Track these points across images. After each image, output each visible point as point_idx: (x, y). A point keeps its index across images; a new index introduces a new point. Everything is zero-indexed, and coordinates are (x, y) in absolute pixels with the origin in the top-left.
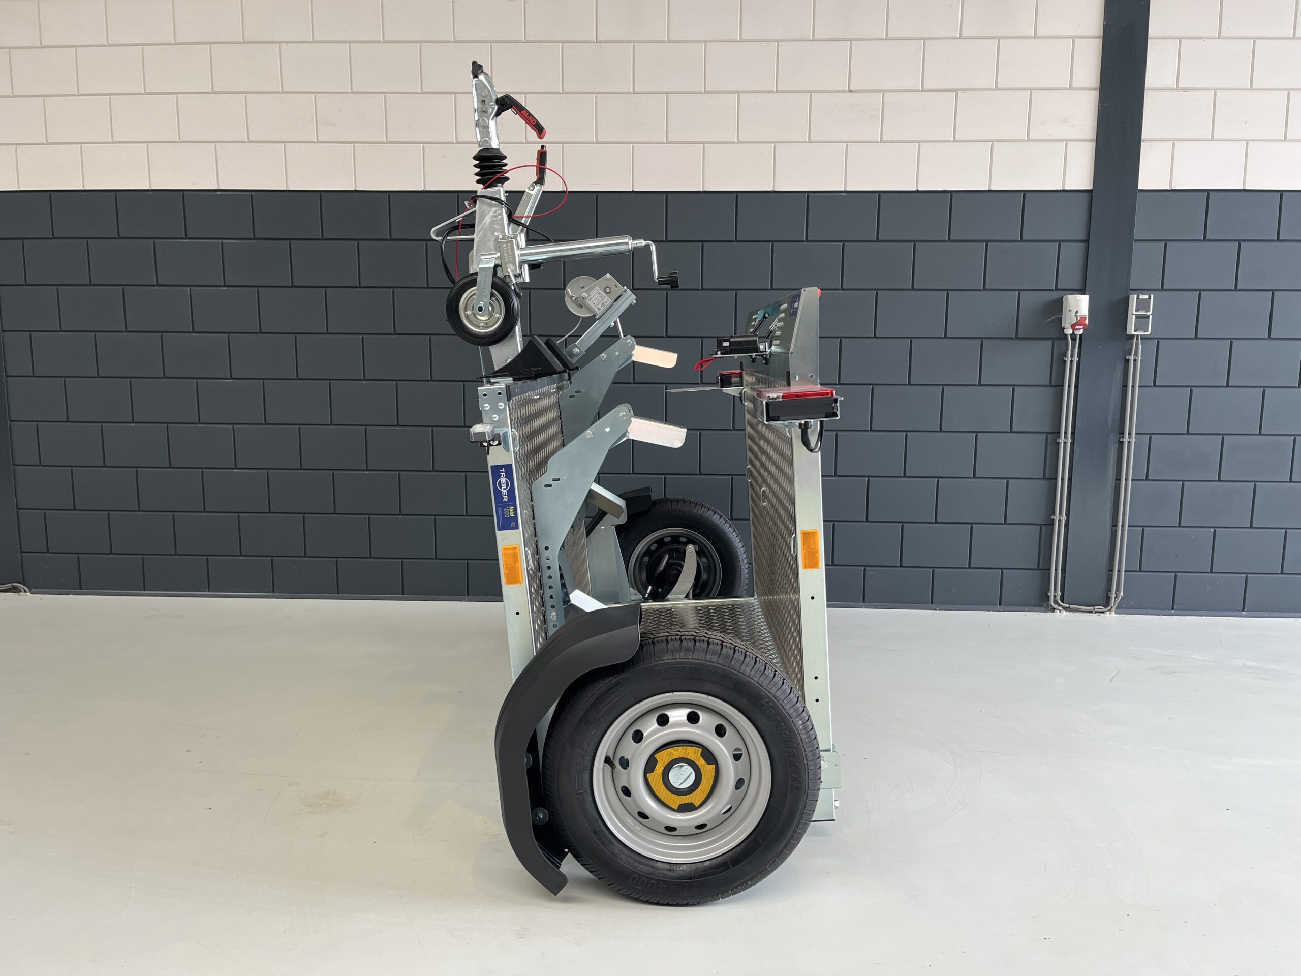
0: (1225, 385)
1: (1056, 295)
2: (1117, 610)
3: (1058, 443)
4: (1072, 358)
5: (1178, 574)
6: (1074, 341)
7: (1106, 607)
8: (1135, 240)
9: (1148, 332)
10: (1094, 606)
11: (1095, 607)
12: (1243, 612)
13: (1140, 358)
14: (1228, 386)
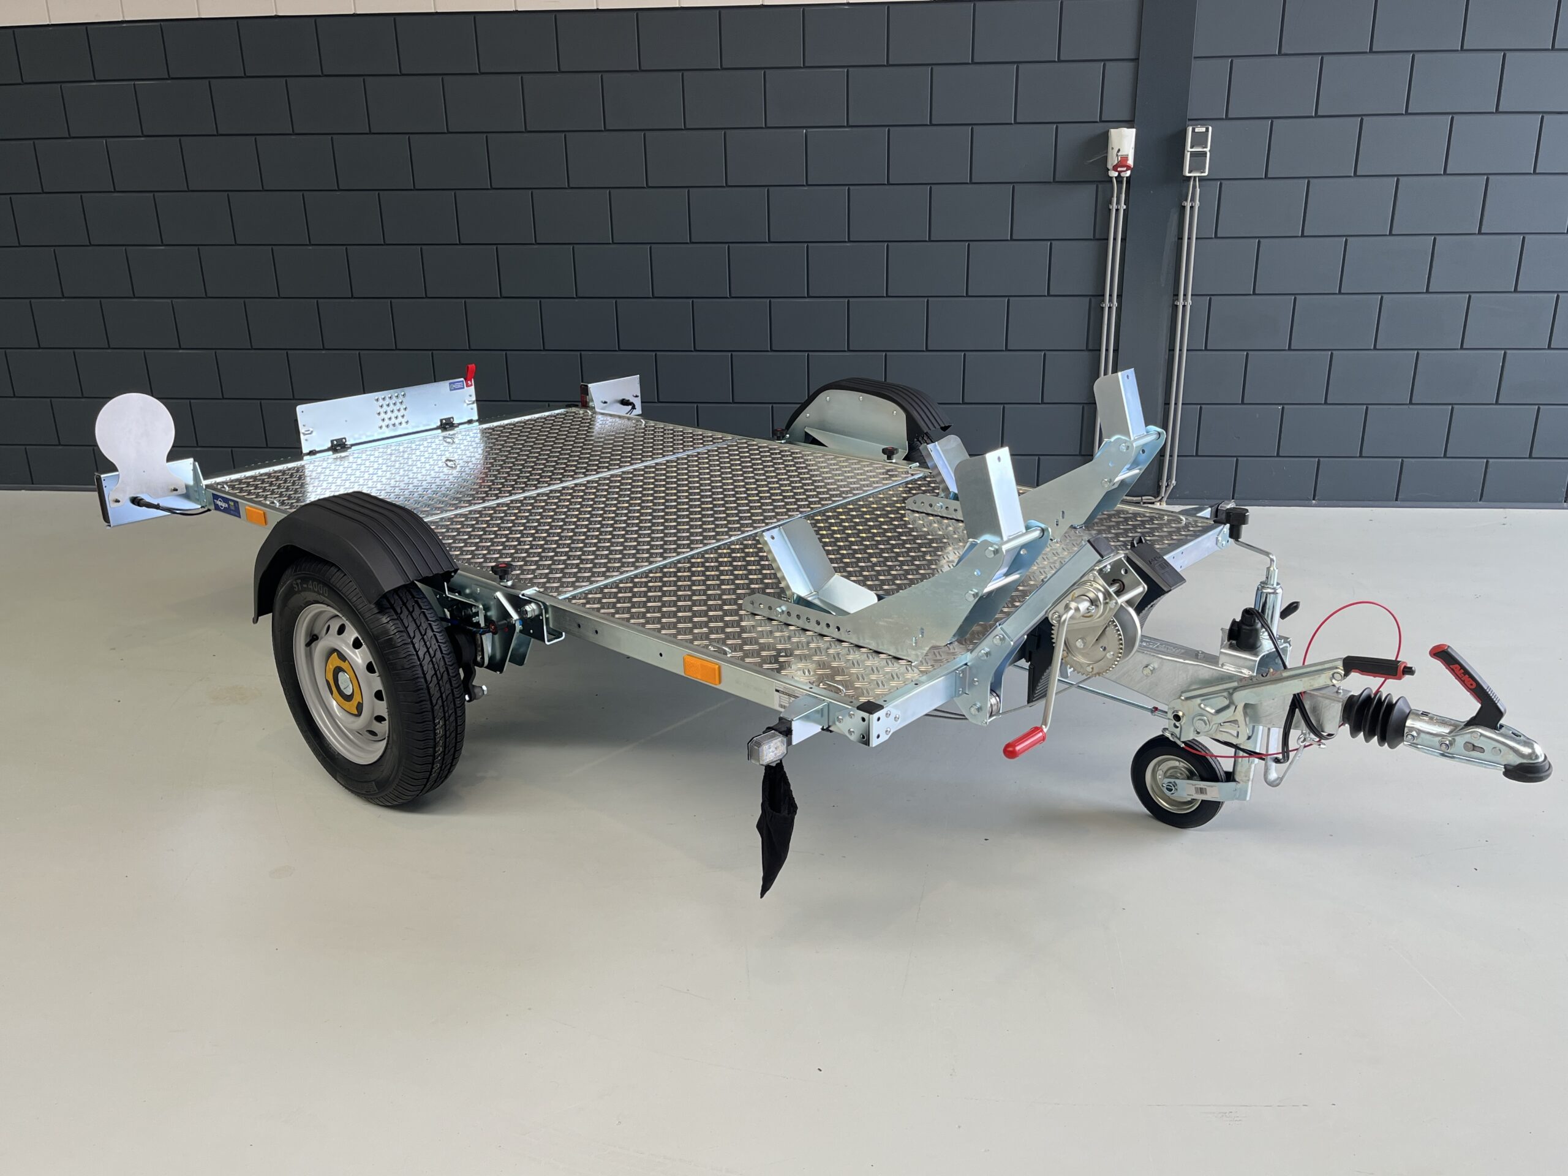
0: (1300, 234)
1: (1099, 128)
2: (1169, 500)
3: (1103, 309)
4: (1118, 205)
5: (1239, 458)
6: (1120, 185)
7: (1155, 497)
8: (1195, 58)
9: (1204, 172)
10: (1141, 496)
11: (1143, 498)
12: (1314, 502)
13: (1197, 203)
14: (1303, 236)
